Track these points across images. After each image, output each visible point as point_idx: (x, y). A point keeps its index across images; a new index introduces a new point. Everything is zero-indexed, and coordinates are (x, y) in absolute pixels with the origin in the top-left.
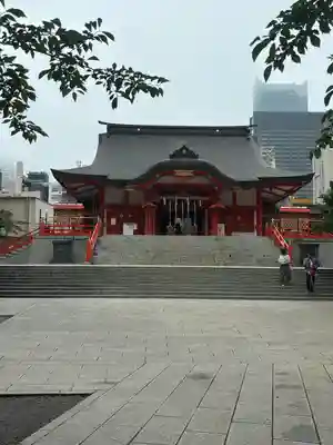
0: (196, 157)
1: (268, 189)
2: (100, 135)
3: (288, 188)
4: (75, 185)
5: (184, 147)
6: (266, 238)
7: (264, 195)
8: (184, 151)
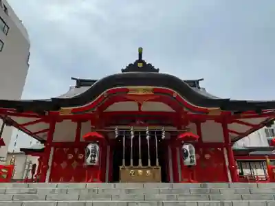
0: (158, 70)
2: (71, 88)
5: (140, 60)
8: (140, 65)
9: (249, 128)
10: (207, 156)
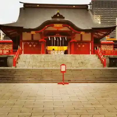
0: (64, 18)
1: (96, 33)
2: (21, 9)
3: (105, 33)
4: (9, 31)
5: (58, 13)
6: (95, 55)
7: (94, 36)
8: (58, 15)
10: (83, 46)
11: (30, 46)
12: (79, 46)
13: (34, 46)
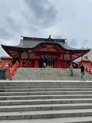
2: (21, 40)
8: (50, 39)
9: (78, 56)
10: (65, 64)
11: (27, 63)
12: (62, 64)
13: (30, 63)
